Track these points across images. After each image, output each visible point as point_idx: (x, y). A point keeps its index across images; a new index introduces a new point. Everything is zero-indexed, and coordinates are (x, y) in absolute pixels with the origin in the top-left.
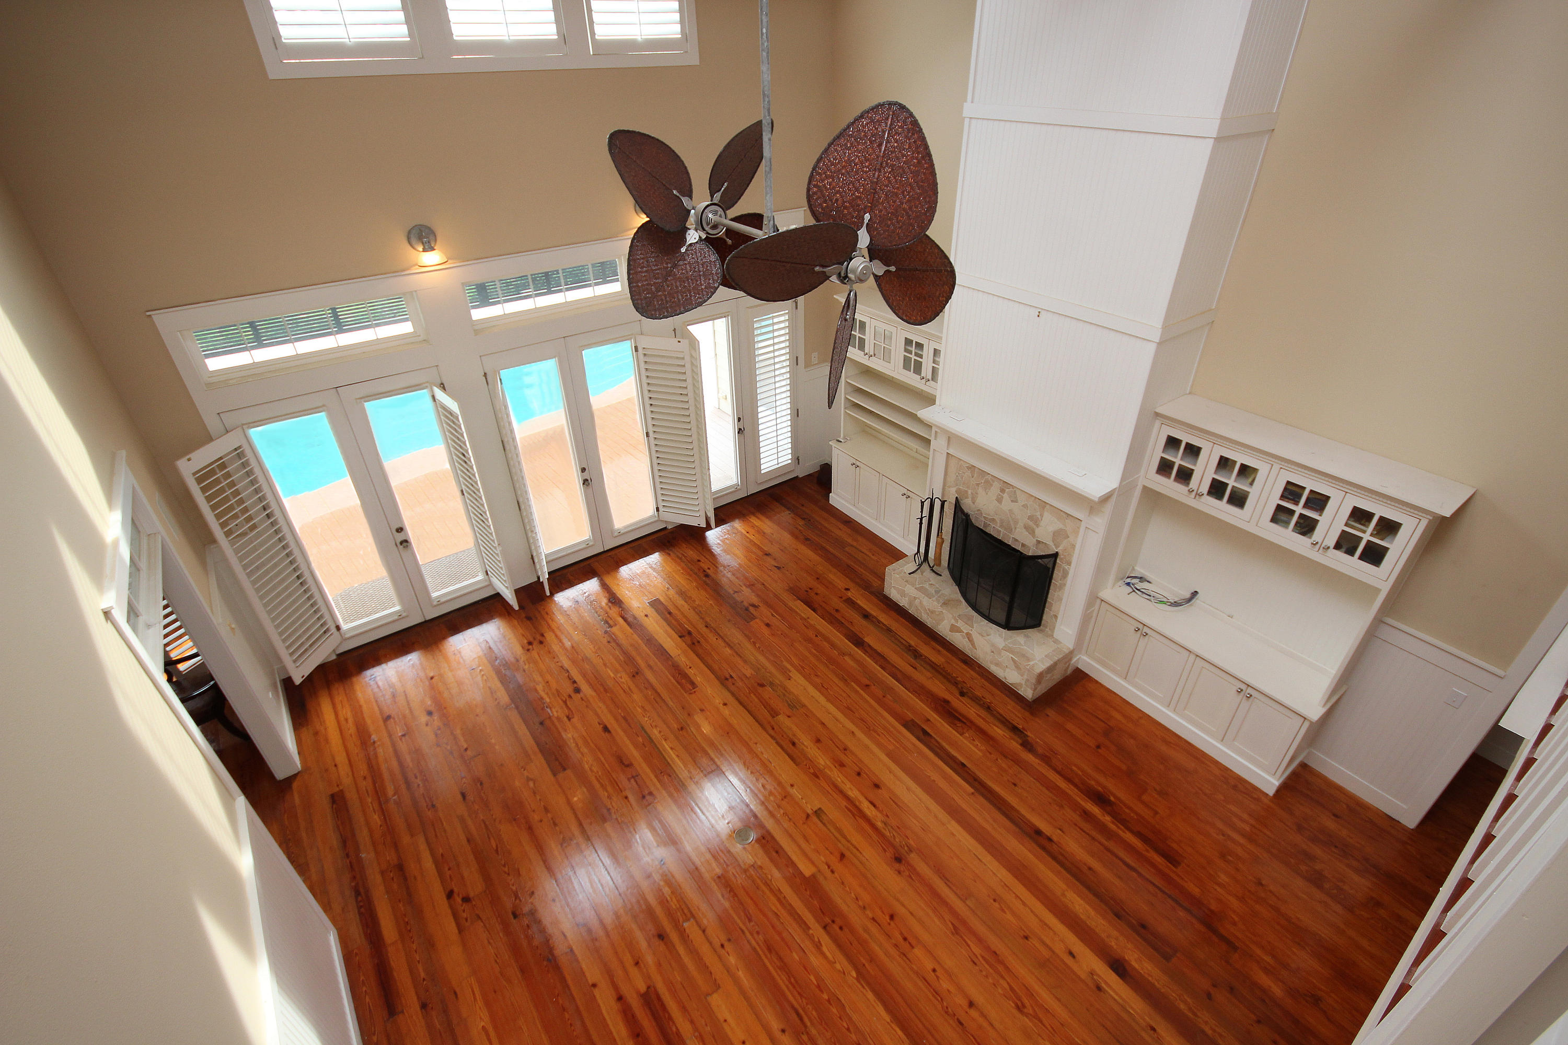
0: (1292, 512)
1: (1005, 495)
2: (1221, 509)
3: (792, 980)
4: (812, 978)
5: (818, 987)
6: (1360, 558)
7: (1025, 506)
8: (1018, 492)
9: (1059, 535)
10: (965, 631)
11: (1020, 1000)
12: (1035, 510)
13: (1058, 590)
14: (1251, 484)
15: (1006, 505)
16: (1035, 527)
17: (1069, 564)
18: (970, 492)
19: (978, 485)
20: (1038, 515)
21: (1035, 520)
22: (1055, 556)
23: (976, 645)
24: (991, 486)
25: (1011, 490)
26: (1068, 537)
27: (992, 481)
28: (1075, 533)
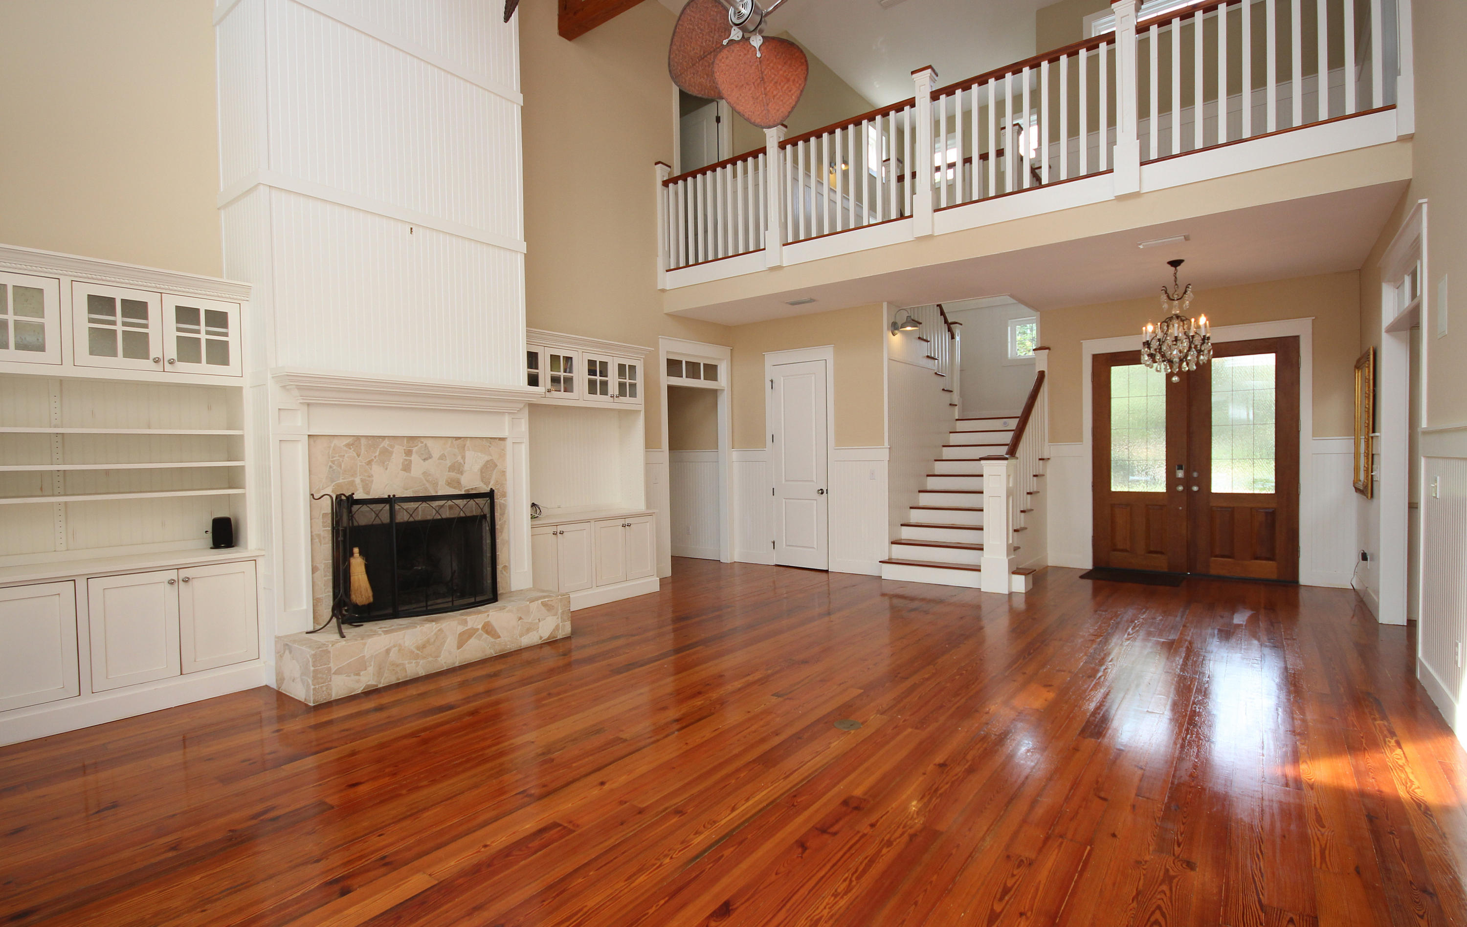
0: (595, 382)
1: (415, 458)
7: (442, 457)
8: (430, 443)
9: (488, 467)
12: (454, 455)
15: (418, 467)
16: (459, 477)
17: (507, 496)
18: (358, 480)
19: (369, 463)
20: (459, 458)
21: (457, 468)
22: (490, 495)
23: (498, 630)
24: (391, 453)
25: (420, 445)
26: (496, 466)
27: (392, 447)
28: (502, 456)
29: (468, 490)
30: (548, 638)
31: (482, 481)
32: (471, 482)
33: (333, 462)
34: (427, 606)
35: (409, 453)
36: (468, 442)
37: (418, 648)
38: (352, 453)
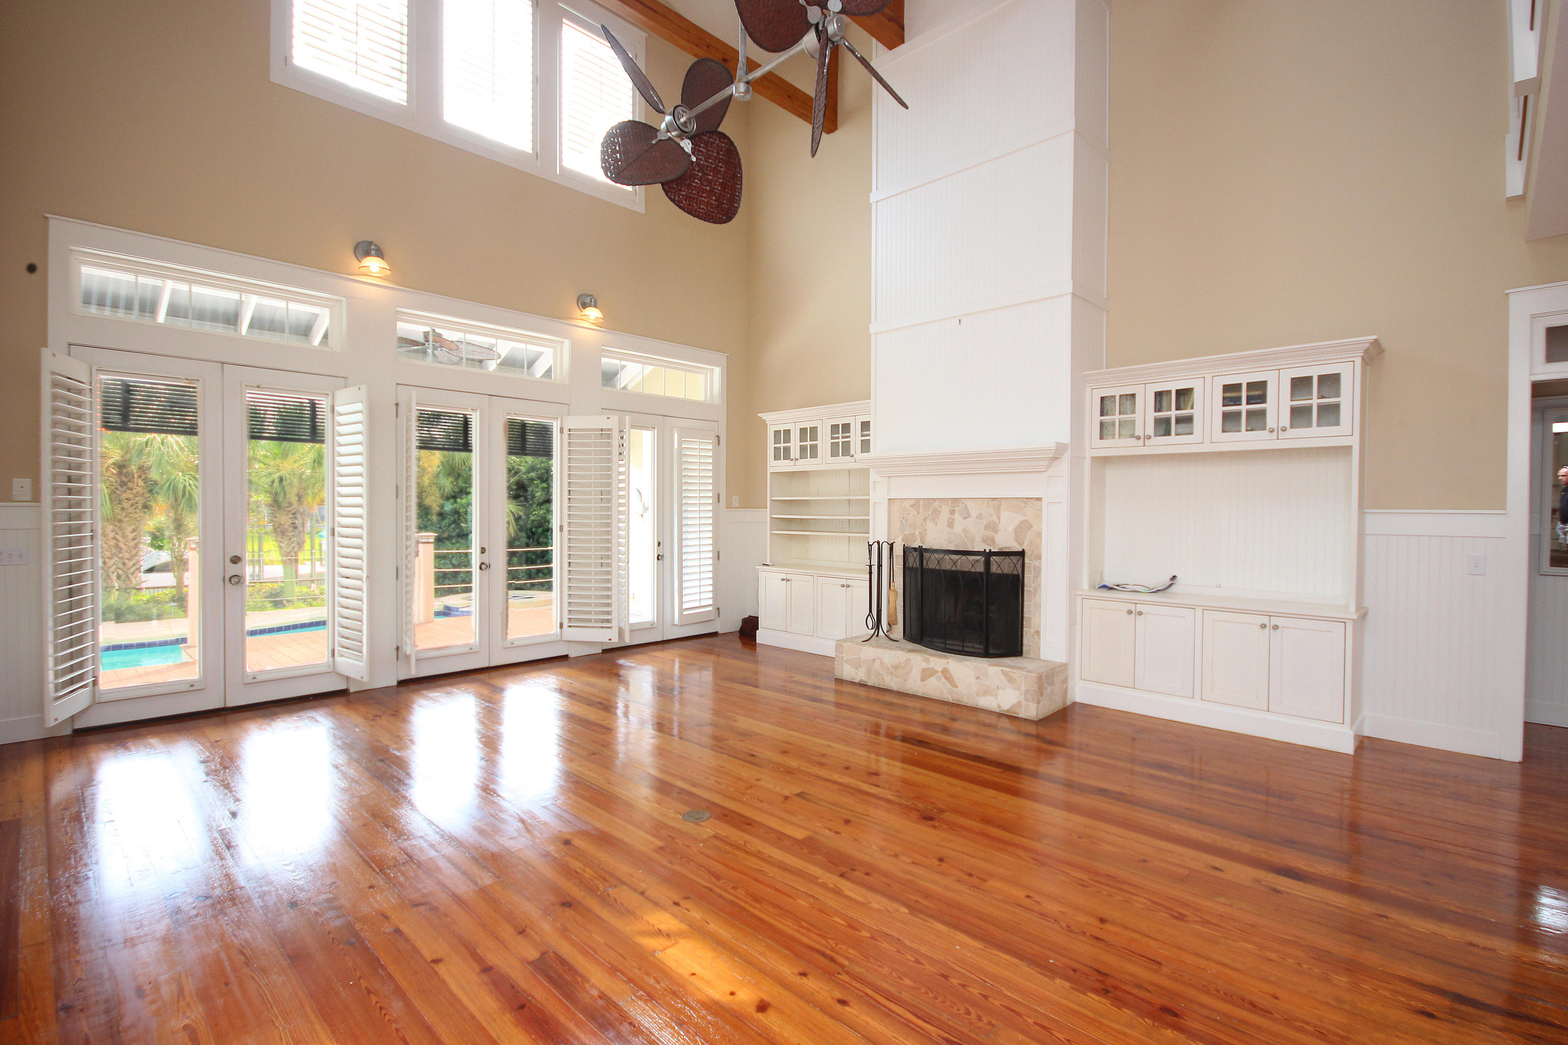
0: (1239, 414)
1: (957, 516)
2: (1174, 443)
3: (804, 924)
4: (836, 919)
5: (850, 926)
6: (1318, 425)
7: (979, 517)
8: (970, 504)
9: (1024, 527)
10: (940, 670)
11: (1174, 911)
12: (990, 515)
13: (1033, 597)
14: (1192, 408)
15: (960, 524)
16: (994, 534)
17: (1039, 557)
18: (917, 532)
19: (925, 520)
20: (995, 518)
21: (992, 527)
22: (1022, 554)
23: (956, 681)
24: (940, 512)
25: (961, 505)
26: (1031, 526)
27: (940, 507)
28: (1039, 516)
29: (1001, 548)
30: (1008, 711)
31: (1016, 540)
32: (1005, 541)
33: (903, 518)
34: (963, 646)
35: (952, 512)
36: (1003, 502)
37: (893, 667)
38: (914, 512)
